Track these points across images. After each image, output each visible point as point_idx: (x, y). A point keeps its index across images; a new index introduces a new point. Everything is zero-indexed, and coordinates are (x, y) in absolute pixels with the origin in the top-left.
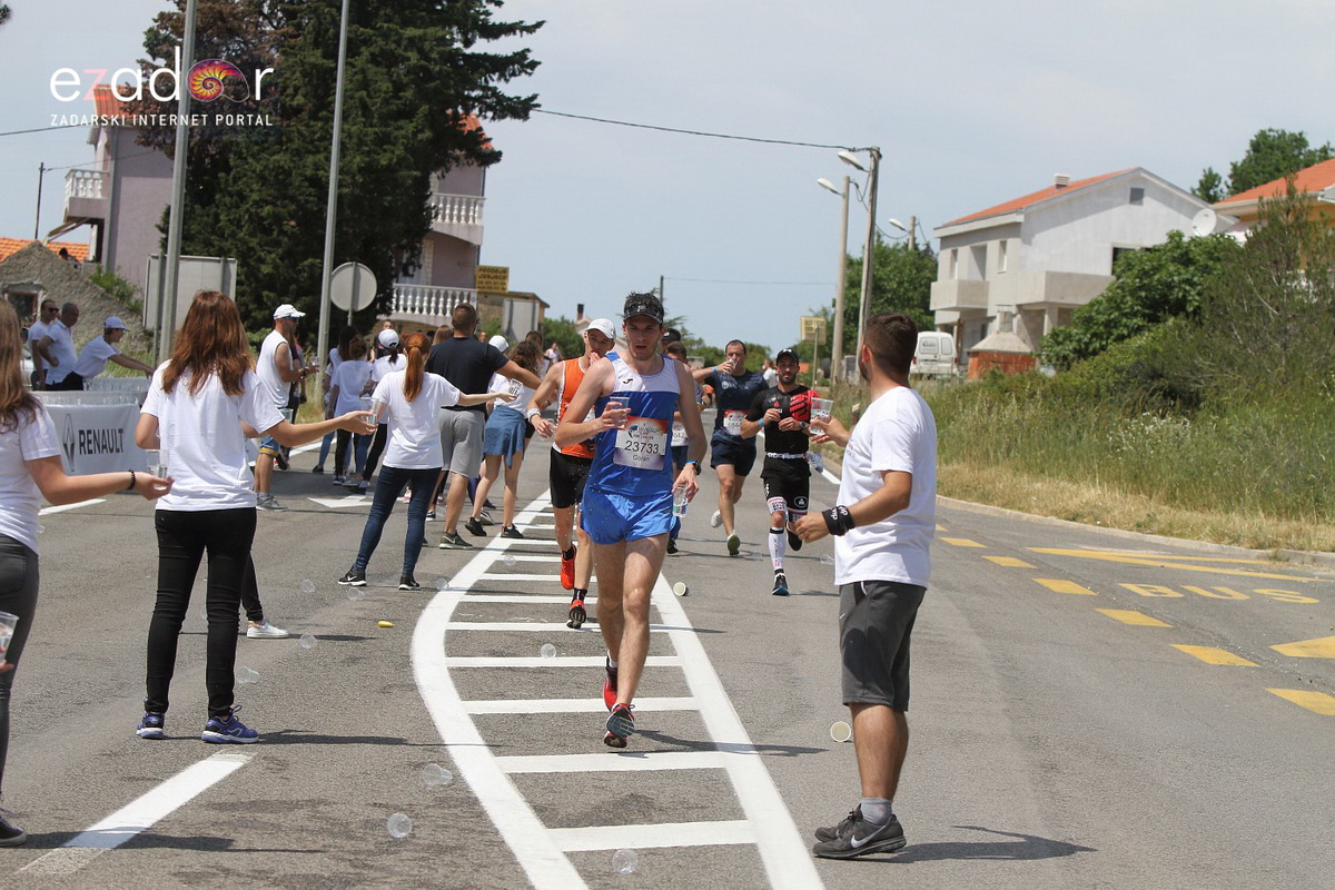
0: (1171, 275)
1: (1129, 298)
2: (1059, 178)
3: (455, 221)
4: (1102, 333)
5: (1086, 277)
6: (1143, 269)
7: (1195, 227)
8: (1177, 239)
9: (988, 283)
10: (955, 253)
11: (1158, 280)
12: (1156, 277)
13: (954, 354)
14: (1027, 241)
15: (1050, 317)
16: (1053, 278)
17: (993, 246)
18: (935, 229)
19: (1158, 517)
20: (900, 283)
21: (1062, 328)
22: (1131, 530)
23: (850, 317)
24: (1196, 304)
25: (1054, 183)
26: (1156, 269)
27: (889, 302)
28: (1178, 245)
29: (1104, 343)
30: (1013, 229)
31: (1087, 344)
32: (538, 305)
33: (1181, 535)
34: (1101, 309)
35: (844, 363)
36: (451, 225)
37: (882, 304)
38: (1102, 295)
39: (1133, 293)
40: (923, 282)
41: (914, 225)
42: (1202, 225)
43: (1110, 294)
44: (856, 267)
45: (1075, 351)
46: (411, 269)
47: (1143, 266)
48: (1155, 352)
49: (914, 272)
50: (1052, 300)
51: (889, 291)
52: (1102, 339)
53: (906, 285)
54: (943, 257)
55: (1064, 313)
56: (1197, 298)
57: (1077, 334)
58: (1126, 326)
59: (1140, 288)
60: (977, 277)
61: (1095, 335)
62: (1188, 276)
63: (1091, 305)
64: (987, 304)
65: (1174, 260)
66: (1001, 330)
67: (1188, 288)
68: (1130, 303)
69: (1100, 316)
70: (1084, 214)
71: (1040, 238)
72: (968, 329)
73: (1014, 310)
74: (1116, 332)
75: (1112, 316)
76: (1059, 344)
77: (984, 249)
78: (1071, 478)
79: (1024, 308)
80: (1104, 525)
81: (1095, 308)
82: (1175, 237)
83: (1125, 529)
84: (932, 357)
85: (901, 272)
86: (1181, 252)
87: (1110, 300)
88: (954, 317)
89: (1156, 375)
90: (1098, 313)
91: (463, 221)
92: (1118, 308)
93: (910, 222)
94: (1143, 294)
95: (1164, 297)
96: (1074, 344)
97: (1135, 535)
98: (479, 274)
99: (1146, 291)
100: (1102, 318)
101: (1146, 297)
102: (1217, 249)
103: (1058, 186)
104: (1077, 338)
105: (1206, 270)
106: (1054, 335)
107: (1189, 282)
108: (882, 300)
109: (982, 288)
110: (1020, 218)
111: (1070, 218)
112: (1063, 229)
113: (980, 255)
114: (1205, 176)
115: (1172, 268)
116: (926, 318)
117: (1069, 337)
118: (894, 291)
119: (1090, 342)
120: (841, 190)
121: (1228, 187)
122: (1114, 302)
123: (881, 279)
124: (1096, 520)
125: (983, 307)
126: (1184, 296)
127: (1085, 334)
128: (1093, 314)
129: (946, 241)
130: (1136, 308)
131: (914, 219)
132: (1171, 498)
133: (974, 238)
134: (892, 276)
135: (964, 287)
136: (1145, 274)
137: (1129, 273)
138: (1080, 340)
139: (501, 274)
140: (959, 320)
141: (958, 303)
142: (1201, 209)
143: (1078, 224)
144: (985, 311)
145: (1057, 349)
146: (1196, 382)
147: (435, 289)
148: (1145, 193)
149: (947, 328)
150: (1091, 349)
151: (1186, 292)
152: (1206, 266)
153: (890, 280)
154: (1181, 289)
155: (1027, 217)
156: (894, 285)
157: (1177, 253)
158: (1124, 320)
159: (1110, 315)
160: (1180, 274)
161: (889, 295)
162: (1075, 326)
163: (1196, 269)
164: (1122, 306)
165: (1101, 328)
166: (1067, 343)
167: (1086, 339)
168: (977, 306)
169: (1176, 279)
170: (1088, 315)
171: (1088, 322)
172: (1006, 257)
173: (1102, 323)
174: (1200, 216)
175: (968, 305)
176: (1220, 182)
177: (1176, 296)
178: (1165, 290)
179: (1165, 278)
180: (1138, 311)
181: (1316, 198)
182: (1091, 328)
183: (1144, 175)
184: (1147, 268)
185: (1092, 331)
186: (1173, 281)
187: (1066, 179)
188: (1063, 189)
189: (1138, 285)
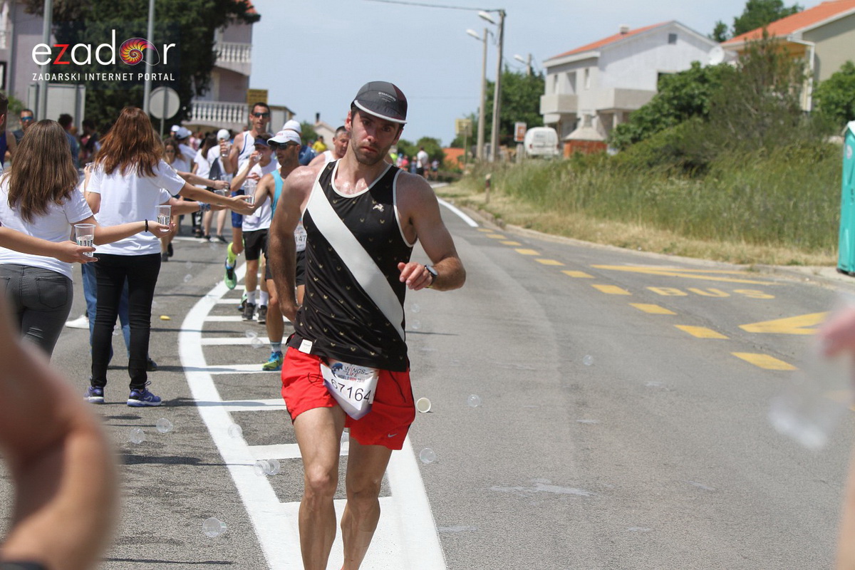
0: (693, 89)
1: (666, 106)
2: (623, 28)
3: (233, 60)
4: (649, 127)
5: (640, 92)
6: (675, 86)
7: (710, 59)
8: (697, 66)
9: (577, 96)
10: (556, 77)
11: (686, 94)
12: (684, 91)
13: (556, 142)
14: (602, 69)
15: (618, 118)
16: (619, 93)
17: (580, 72)
18: (544, 62)
19: (678, 245)
20: (521, 97)
21: (624, 124)
22: (660, 253)
23: (488, 119)
24: (708, 108)
25: (619, 31)
26: (684, 86)
27: (514, 109)
28: (698, 70)
30: (593, 61)
31: (640, 135)
32: (288, 114)
33: (692, 256)
34: (649, 112)
35: (485, 148)
36: (230, 63)
38: (649, 103)
39: (669, 101)
40: (537, 96)
41: (531, 59)
42: (715, 57)
43: (654, 102)
44: (491, 86)
45: (632, 138)
46: (203, 91)
47: (675, 84)
48: (678, 139)
49: (530, 89)
50: (619, 106)
51: (514, 102)
52: (649, 131)
53: (525, 98)
54: (549, 79)
55: (625, 115)
56: (710, 104)
57: (633, 128)
58: (664, 123)
59: (675, 98)
60: (570, 91)
61: (644, 129)
62: (703, 90)
63: (643, 109)
64: (576, 110)
65: (695, 80)
66: (585, 126)
67: (704, 97)
68: (667, 108)
70: (638, 52)
71: (611, 67)
72: (565, 126)
73: (593, 113)
74: (657, 126)
75: (656, 117)
76: (621, 134)
77: (574, 74)
78: (623, 220)
79: (601, 112)
80: (643, 250)
81: (645, 111)
82: (696, 65)
83: (657, 252)
84: (541, 144)
85: (522, 89)
86: (700, 75)
87: (654, 106)
88: (556, 119)
89: (679, 153)
91: (238, 60)
92: (660, 111)
93: (528, 57)
94: (675, 102)
95: (689, 103)
96: (631, 134)
97: (663, 256)
98: (249, 94)
99: (677, 100)
100: (649, 118)
101: (677, 104)
102: (723, 72)
103: (622, 33)
104: (633, 131)
105: (715, 85)
106: (619, 129)
107: (704, 94)
108: (509, 108)
109: (573, 99)
110: (597, 54)
111: (630, 54)
112: (626, 61)
113: (572, 78)
114: (717, 25)
115: (694, 85)
116: (538, 119)
117: (628, 130)
118: (518, 102)
120: (482, 37)
121: (733, 33)
122: (656, 108)
123: (509, 94)
124: (638, 246)
125: (574, 111)
126: (702, 103)
128: (644, 115)
129: (551, 69)
130: (672, 111)
131: (531, 55)
132: (686, 233)
133: (568, 67)
134: (516, 92)
135: (563, 100)
136: (676, 89)
137: (666, 89)
138: (635, 133)
139: (264, 93)
140: (560, 121)
141: (559, 109)
142: (713, 47)
143: (635, 58)
144: (574, 114)
145: (621, 137)
146: (705, 157)
147: (221, 104)
148: (678, 37)
149: (552, 125)
151: (703, 101)
152: (716, 84)
153: (514, 95)
154: (700, 99)
155: (602, 53)
156: (517, 98)
157: (697, 75)
158: (663, 119)
159: (654, 115)
160: (698, 88)
161: (514, 105)
162: (632, 123)
163: (710, 86)
164: (662, 110)
165: (649, 125)
166: (627, 134)
167: (639, 131)
168: (570, 111)
169: (697, 92)
170: (639, 116)
171: (640, 120)
172: (589, 80)
173: (649, 121)
174: (713, 51)
175: (565, 110)
176: (727, 29)
177: (696, 103)
178: (690, 99)
179: (689, 92)
180: (672, 113)
181: (786, 39)
182: (642, 124)
183: (677, 25)
184: (678, 85)
185: (643, 126)
186: (694, 94)
187: (627, 28)
188: (625, 35)
189: (672, 96)
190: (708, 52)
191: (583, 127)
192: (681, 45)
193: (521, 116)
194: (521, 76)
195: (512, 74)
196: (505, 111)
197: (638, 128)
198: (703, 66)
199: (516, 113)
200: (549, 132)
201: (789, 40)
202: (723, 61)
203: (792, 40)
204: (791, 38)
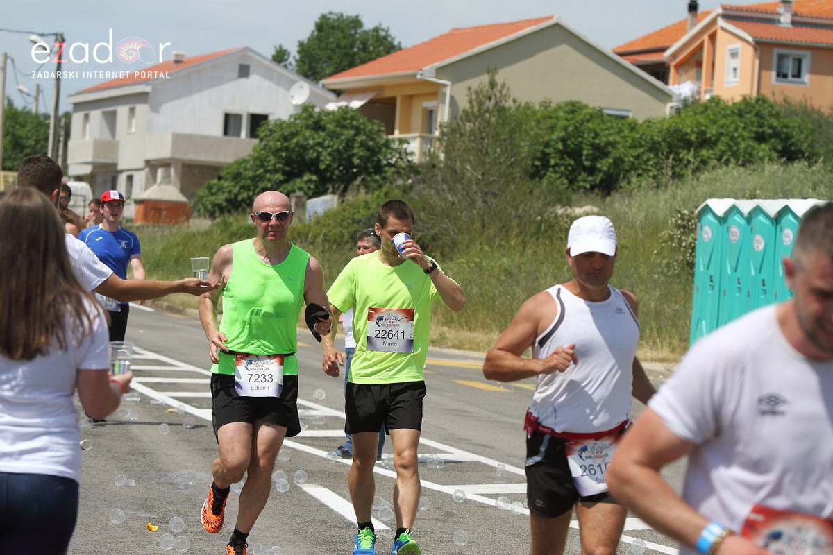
0: (307, 139)
1: (272, 159)
2: (177, 55)
4: (249, 186)
6: (283, 134)
8: (309, 110)
9: (118, 142)
10: (87, 116)
11: (297, 143)
12: (295, 141)
15: (176, 170)
16: (178, 138)
17: (122, 111)
18: (69, 96)
19: (446, 336)
24: (327, 162)
25: (172, 59)
26: (294, 135)
28: (311, 116)
30: (142, 97)
31: (236, 195)
34: (248, 166)
38: (250, 155)
39: (276, 152)
41: (38, 92)
42: (298, 95)
43: (256, 155)
45: (228, 200)
47: (283, 131)
50: (179, 156)
52: (249, 190)
54: (77, 119)
56: (328, 158)
57: (228, 187)
58: (269, 180)
59: (280, 150)
60: (107, 136)
61: (242, 187)
63: (239, 163)
64: (117, 159)
65: (308, 127)
66: (162, 183)
67: (320, 149)
68: (273, 162)
69: (247, 172)
71: (166, 108)
72: (99, 179)
75: (258, 173)
76: (213, 194)
77: (114, 114)
79: (152, 162)
81: (243, 166)
86: (313, 121)
87: (255, 159)
88: (87, 170)
90: (246, 169)
92: (262, 166)
93: (35, 89)
94: (284, 154)
95: (301, 156)
96: (226, 195)
99: (284, 151)
100: (250, 174)
101: (286, 157)
103: (177, 62)
104: (228, 189)
105: (333, 135)
107: (321, 145)
109: (113, 146)
110: (148, 89)
111: (190, 92)
112: (183, 101)
113: (111, 118)
114: (277, 51)
115: (307, 133)
117: (221, 189)
118: (32, 147)
119: (239, 193)
122: (260, 161)
123: (20, 137)
125: (114, 162)
126: (318, 157)
128: (242, 170)
129: (78, 106)
130: (279, 166)
131: (38, 87)
133: (105, 104)
134: (30, 135)
135: (99, 146)
136: (285, 139)
138: (230, 192)
140: (92, 173)
141: (94, 158)
143: (196, 97)
144: (115, 165)
145: (212, 198)
148: (252, 69)
149: (80, 179)
150: (240, 198)
151: (319, 153)
152: (335, 132)
153: (28, 138)
154: (315, 151)
155: (154, 89)
157: (311, 122)
158: (268, 175)
159: (256, 171)
160: (313, 139)
162: (226, 180)
163: (327, 134)
164: (266, 164)
165: (249, 182)
166: (220, 193)
167: (235, 190)
168: (109, 161)
169: (311, 142)
170: (236, 171)
171: (237, 177)
172: (134, 121)
173: (249, 178)
174: (295, 87)
175: (101, 160)
176: (289, 57)
177: (310, 156)
178: (302, 151)
179: (301, 141)
180: (280, 168)
181: (415, 75)
182: (239, 181)
183: (250, 54)
184: (286, 133)
185: (241, 184)
186: (308, 144)
187: (183, 56)
188: (180, 65)
189: (279, 147)
190: (288, 88)
191: (160, 185)
192: (254, 79)
194: (28, 113)
195: (16, 110)
197: (235, 186)
198: (317, 110)
200: (81, 188)
201: (419, 77)
202: (309, 98)
203: (423, 77)
204: (421, 75)
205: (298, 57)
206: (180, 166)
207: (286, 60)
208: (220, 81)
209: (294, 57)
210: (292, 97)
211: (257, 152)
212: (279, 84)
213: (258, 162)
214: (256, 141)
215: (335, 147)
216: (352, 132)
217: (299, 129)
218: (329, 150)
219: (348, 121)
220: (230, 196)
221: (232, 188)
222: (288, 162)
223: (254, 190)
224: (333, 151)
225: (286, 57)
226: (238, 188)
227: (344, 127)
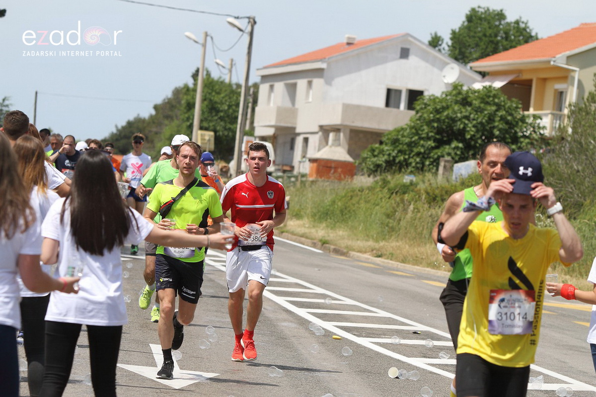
0: (456, 113)
1: (425, 127)
2: (349, 38)
4: (406, 150)
5: (370, 108)
6: (436, 108)
8: (459, 88)
9: (297, 109)
10: (272, 87)
11: (447, 116)
12: (445, 113)
14: (329, 83)
15: (344, 135)
16: (347, 108)
17: (302, 83)
18: (258, 69)
24: (472, 133)
25: (345, 41)
26: (445, 108)
27: (221, 119)
28: (460, 93)
29: (407, 157)
30: (319, 72)
31: (394, 158)
34: (405, 134)
37: (217, 120)
38: (407, 125)
39: (429, 123)
41: (232, 65)
42: (450, 75)
43: (413, 124)
44: (192, 93)
45: (387, 162)
47: (436, 105)
50: (347, 123)
51: (222, 111)
52: (405, 154)
54: (264, 89)
56: (473, 129)
57: (388, 150)
58: (423, 146)
59: (433, 121)
60: (288, 104)
61: (400, 151)
62: (467, 114)
63: (398, 131)
64: (296, 124)
65: (457, 102)
66: (333, 145)
67: (467, 122)
68: (426, 131)
69: (404, 139)
70: (368, 66)
71: (338, 81)
72: (280, 140)
74: (416, 150)
75: (413, 139)
76: (375, 156)
77: (294, 86)
79: (325, 128)
81: (401, 133)
86: (462, 97)
87: (412, 128)
88: (270, 132)
90: (403, 136)
92: (417, 134)
93: (229, 62)
94: (436, 125)
95: (450, 127)
96: (386, 157)
99: (436, 122)
100: (407, 140)
101: (437, 127)
103: (349, 44)
104: (388, 153)
105: (479, 110)
107: (467, 118)
109: (293, 112)
110: (323, 66)
111: (358, 69)
112: (353, 76)
113: (292, 89)
114: (432, 38)
115: (456, 108)
117: (382, 152)
118: (225, 111)
119: (397, 156)
120: (201, 41)
121: (448, 46)
122: (416, 130)
123: (216, 103)
125: (294, 126)
126: (464, 128)
127: (393, 151)
128: (400, 137)
129: (265, 78)
130: (431, 134)
131: (232, 60)
133: (287, 78)
134: (224, 101)
135: (280, 112)
136: (437, 111)
138: (389, 155)
140: (274, 134)
141: (276, 122)
142: (447, 64)
143: (364, 73)
144: (294, 128)
145: (374, 159)
148: (411, 52)
150: (397, 160)
151: (466, 125)
152: (479, 107)
153: (222, 103)
154: (462, 123)
155: (329, 65)
156: (226, 108)
157: (460, 98)
158: (422, 142)
159: (412, 138)
160: (461, 112)
161: (222, 114)
162: (386, 144)
163: (472, 109)
164: (420, 132)
165: (405, 147)
166: (381, 156)
167: (394, 154)
168: (289, 125)
169: (459, 115)
170: (395, 137)
171: (395, 142)
172: (311, 92)
173: (406, 143)
174: (448, 68)
175: (283, 124)
176: (442, 42)
177: (458, 127)
178: (451, 122)
179: (451, 114)
180: (432, 136)
181: (549, 62)
182: (398, 146)
183: (410, 39)
184: (438, 107)
185: (399, 148)
186: (457, 117)
187: (354, 39)
188: (352, 46)
189: (432, 118)
190: (441, 69)
191: (331, 147)
192: (413, 59)
193: (227, 127)
194: (222, 82)
195: (213, 80)
196: (211, 121)
198: (465, 88)
199: (222, 123)
201: (552, 63)
202: (458, 79)
203: (555, 64)
204: (554, 61)
205: (450, 43)
206: (348, 132)
207: (440, 45)
208: (384, 61)
209: (447, 43)
210: (444, 76)
211: (413, 122)
212: (433, 65)
213: (414, 131)
214: (413, 113)
215: (479, 120)
216: (494, 108)
217: (449, 104)
218: (475, 122)
219: (491, 99)
220: (389, 158)
221: (391, 152)
222: (439, 131)
223: (410, 154)
224: (477, 123)
225: (440, 43)
226: (396, 152)
227: (487, 103)
